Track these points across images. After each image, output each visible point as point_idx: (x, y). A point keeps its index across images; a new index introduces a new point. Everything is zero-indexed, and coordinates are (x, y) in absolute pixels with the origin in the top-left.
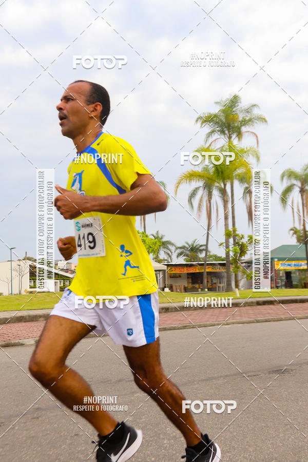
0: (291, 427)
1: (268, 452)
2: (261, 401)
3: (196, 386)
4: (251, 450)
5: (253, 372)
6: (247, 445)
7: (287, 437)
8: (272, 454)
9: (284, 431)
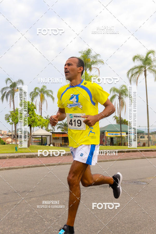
0: (108, 214)
1: (97, 226)
3: (63, 194)
4: (89, 226)
6: (87, 223)
7: (106, 219)
8: (99, 227)
9: (105, 216)
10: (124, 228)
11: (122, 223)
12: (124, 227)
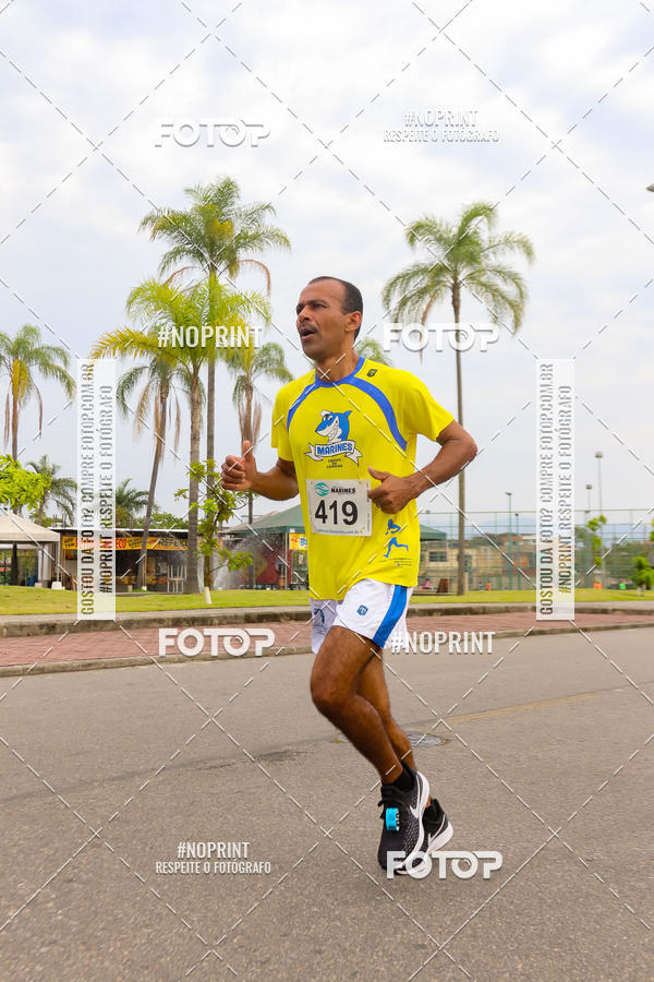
1: (230, 920)
2: (229, 817)
3: (97, 791)
4: (195, 919)
5: (221, 758)
6: (188, 909)
10: (339, 924)
11: (332, 903)
12: (338, 918)
